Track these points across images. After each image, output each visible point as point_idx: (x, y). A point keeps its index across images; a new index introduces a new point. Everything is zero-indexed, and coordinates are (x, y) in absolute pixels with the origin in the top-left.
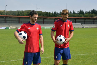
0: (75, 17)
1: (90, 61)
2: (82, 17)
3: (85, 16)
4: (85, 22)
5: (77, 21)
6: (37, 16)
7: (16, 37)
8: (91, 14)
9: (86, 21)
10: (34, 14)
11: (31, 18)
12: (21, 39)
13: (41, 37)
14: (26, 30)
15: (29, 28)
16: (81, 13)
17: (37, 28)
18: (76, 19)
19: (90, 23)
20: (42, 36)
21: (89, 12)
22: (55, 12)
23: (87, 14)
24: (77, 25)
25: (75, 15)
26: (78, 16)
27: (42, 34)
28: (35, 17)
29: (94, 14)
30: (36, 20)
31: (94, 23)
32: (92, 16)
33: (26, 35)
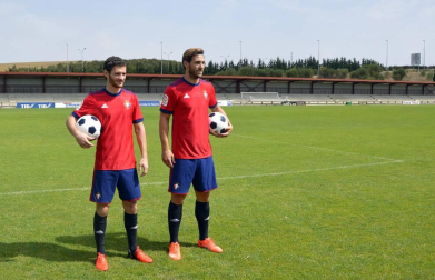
0: (264, 75)
1: (291, 189)
2: (280, 76)
3: (289, 75)
4: (289, 89)
5: (268, 85)
8: (304, 69)
9: (292, 86)
10: (115, 65)
11: (107, 75)
12: (85, 136)
13: (139, 129)
14: (96, 111)
15: (105, 106)
16: (279, 65)
18: (266, 81)
19: (301, 92)
20: (141, 125)
21: (299, 64)
22: (211, 63)
23: (294, 69)
24: (269, 97)
25: (263, 70)
26: (272, 75)
27: (141, 120)
28: (119, 74)
29: (311, 70)
30: (121, 80)
31: (311, 93)
32: (307, 75)
33: (98, 125)
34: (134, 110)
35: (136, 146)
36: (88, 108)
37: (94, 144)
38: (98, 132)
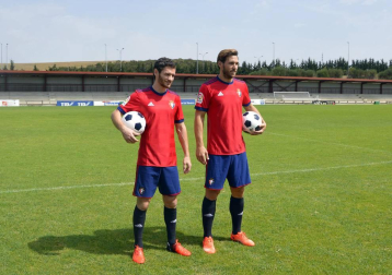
0: (295, 75)
2: (311, 76)
3: (319, 75)
4: (319, 88)
5: (299, 85)
6: (173, 71)
7: (117, 126)
8: (334, 70)
9: (323, 85)
10: (166, 65)
11: (157, 75)
12: (131, 131)
13: (181, 128)
15: (151, 104)
16: (311, 66)
17: (172, 104)
18: (298, 81)
19: (331, 91)
20: (183, 125)
21: (330, 65)
23: (325, 70)
24: (301, 96)
25: (295, 71)
26: (303, 75)
27: (183, 120)
28: (169, 75)
29: (340, 70)
30: (169, 81)
31: (341, 92)
32: (337, 75)
34: (178, 110)
35: (178, 144)
36: (135, 104)
37: (138, 140)
38: (143, 129)
